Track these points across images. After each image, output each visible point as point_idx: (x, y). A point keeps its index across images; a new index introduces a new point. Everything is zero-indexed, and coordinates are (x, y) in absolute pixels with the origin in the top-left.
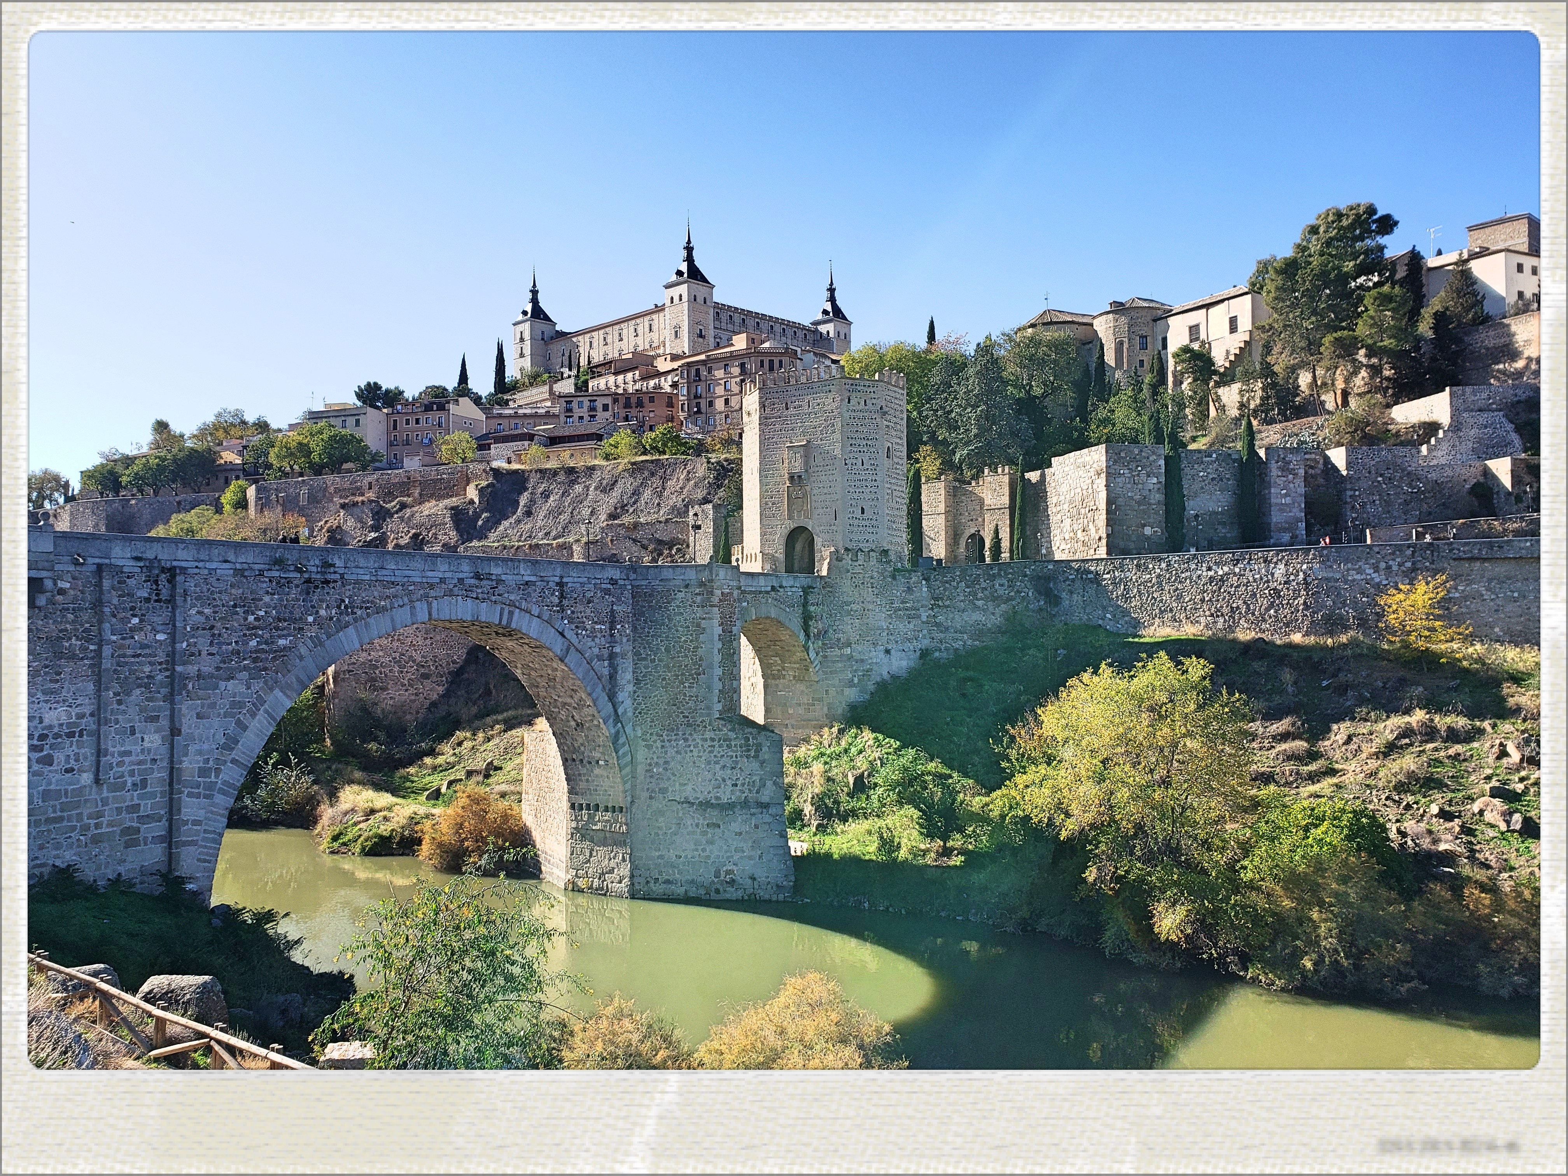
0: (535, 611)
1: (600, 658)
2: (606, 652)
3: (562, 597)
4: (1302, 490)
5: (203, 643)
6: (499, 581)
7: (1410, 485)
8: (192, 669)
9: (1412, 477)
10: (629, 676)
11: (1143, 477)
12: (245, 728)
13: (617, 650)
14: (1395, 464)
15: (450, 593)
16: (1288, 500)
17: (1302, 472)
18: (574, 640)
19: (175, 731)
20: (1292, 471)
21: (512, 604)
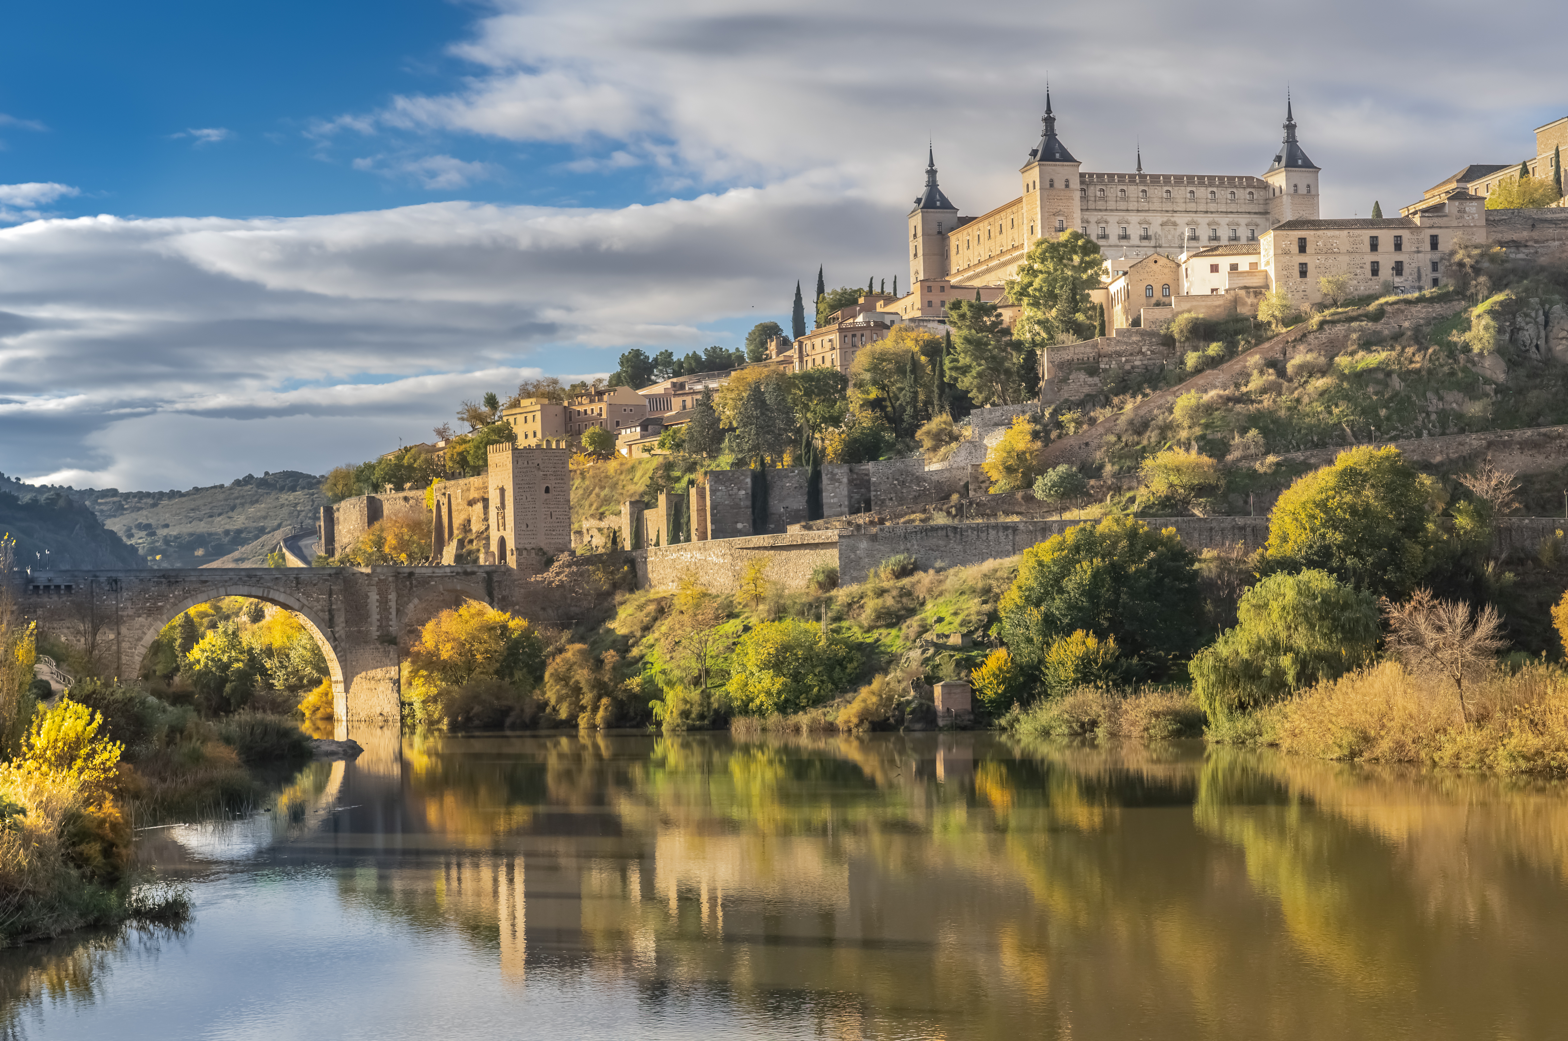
0: (282, 590)
1: (323, 611)
2: (326, 609)
3: (298, 583)
4: (845, 492)
5: (129, 604)
6: (261, 578)
7: (918, 485)
8: (125, 613)
9: (919, 480)
10: (342, 619)
11: (735, 490)
12: (145, 634)
13: (334, 607)
14: (907, 472)
15: (236, 584)
16: (836, 500)
17: (845, 480)
18: (306, 602)
19: (119, 634)
20: (839, 481)
21: (269, 587)
